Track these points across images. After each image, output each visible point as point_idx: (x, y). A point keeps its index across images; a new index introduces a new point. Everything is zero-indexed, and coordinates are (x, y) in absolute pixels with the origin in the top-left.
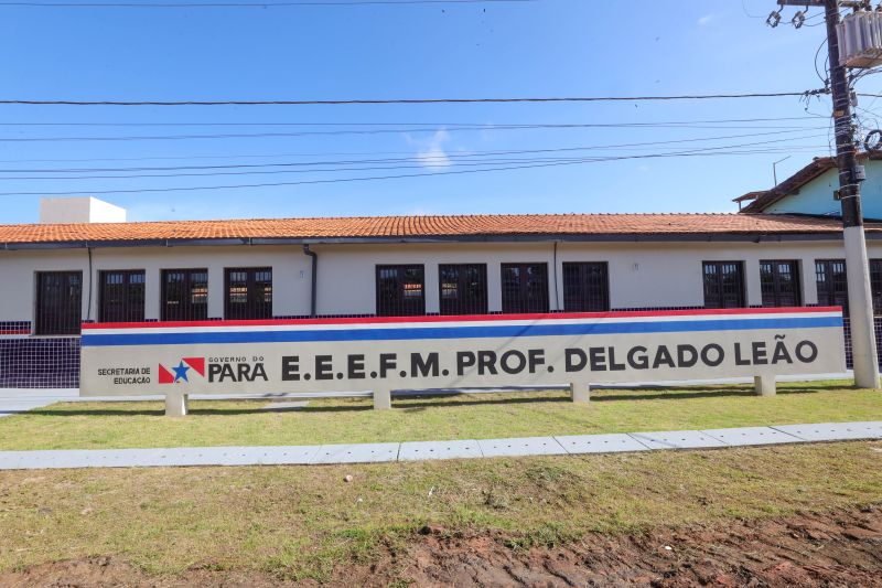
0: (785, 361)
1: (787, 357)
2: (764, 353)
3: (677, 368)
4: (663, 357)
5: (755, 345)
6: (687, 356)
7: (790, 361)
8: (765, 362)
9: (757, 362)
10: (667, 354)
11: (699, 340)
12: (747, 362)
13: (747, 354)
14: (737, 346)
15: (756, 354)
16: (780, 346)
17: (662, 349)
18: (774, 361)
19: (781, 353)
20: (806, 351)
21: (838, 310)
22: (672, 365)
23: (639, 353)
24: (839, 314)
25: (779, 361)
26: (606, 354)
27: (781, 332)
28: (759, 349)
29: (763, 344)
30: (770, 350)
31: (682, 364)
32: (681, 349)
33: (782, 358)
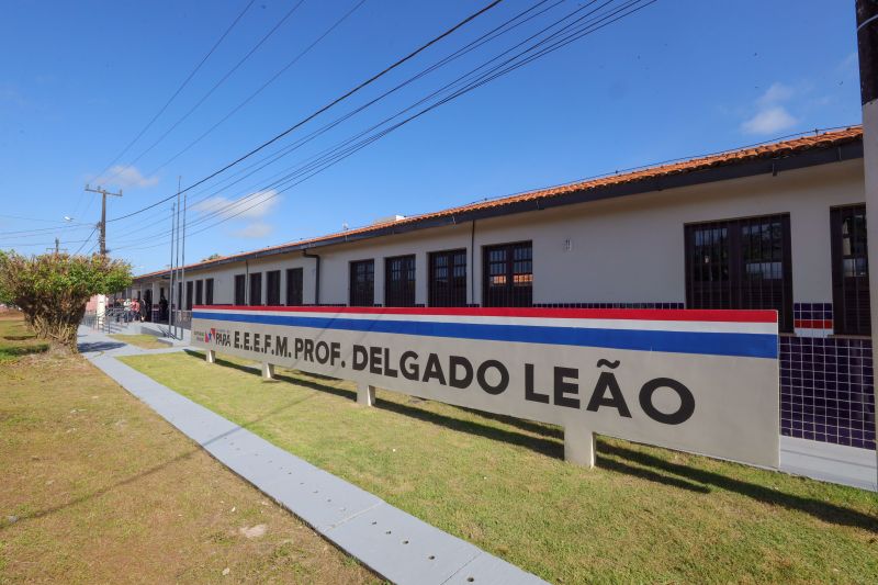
0: (615, 410)
1: (619, 403)
2: (574, 388)
3: (448, 386)
4: (433, 370)
5: (560, 372)
6: (461, 373)
7: (625, 412)
8: (575, 404)
9: (560, 401)
10: (438, 367)
11: (477, 351)
12: (544, 399)
13: (544, 384)
14: (529, 369)
15: (560, 387)
16: (607, 380)
17: (433, 359)
18: (593, 406)
19: (608, 394)
20: (667, 401)
21: (770, 319)
22: (443, 382)
23: (410, 360)
24: (772, 328)
25: (601, 408)
26: (382, 356)
27: (611, 354)
28: (566, 380)
29: (573, 373)
30: (587, 384)
31: (455, 383)
32: (455, 361)
33: (608, 403)
